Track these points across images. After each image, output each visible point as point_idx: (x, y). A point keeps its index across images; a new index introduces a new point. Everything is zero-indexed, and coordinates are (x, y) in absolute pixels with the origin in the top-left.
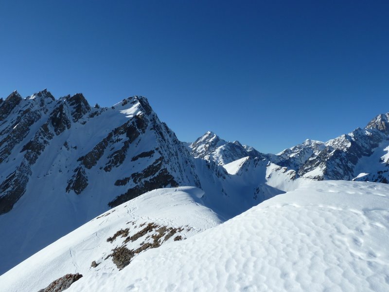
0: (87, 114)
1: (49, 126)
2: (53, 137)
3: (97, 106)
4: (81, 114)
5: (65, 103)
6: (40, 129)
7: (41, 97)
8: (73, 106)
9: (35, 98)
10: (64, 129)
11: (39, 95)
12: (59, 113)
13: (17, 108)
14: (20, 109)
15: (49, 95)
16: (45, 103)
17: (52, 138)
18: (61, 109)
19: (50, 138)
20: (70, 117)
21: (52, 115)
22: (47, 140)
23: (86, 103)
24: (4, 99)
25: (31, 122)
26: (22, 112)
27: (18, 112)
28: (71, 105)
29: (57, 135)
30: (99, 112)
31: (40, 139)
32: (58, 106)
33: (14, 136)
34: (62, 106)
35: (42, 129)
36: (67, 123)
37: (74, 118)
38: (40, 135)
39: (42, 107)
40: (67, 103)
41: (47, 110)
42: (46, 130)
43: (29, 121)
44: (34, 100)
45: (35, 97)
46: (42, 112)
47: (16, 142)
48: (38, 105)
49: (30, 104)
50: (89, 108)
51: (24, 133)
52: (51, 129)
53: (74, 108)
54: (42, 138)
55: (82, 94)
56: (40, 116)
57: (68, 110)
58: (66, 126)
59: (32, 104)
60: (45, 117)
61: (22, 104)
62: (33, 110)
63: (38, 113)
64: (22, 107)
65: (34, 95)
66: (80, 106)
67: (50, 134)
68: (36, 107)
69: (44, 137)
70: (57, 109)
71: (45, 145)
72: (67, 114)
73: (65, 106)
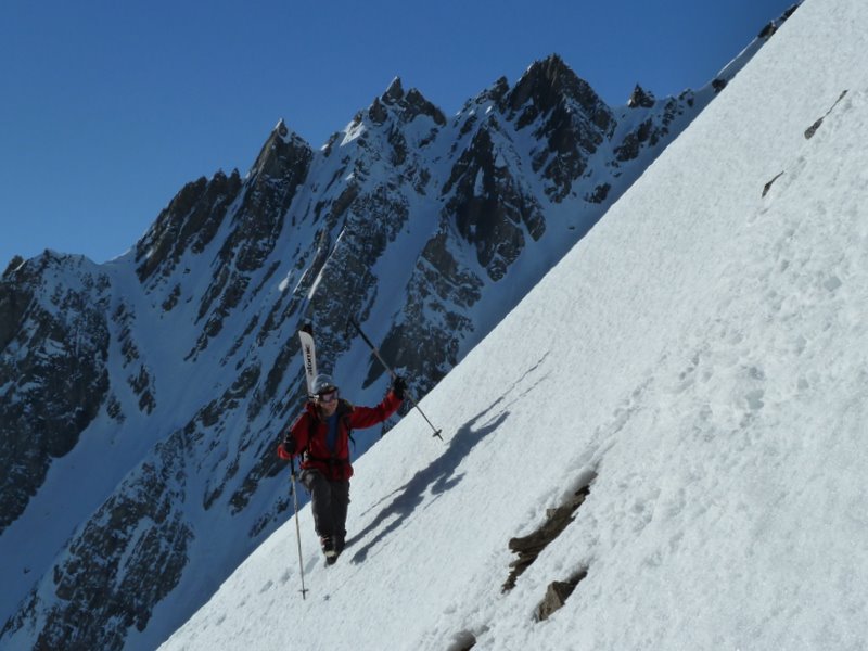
0: (605, 150)
1: (451, 246)
2: (482, 290)
3: (641, 99)
4: (576, 156)
5: (493, 123)
6: (420, 266)
7: (387, 124)
8: (531, 128)
9: (365, 135)
10: (518, 242)
11: (377, 114)
12: (480, 174)
13: (304, 199)
14: (316, 198)
15: (416, 104)
16: (409, 145)
17: (477, 297)
18: (481, 152)
19: (470, 296)
20: (532, 183)
21: (452, 193)
22: (458, 310)
23: (588, 98)
24: (245, 176)
25: (373, 245)
26: (328, 210)
27: (312, 215)
28: (522, 123)
29: (495, 276)
30: (658, 123)
31: (428, 313)
32: (467, 143)
33: (324, 322)
34: (483, 140)
35: (427, 264)
36: (526, 213)
37: (551, 183)
38: (425, 293)
39: (402, 168)
40: (500, 118)
41: (425, 177)
42: (445, 262)
43: (364, 241)
44: (360, 142)
45: (360, 129)
46: (408, 188)
47: (337, 347)
48: (384, 162)
49: (351, 165)
50: (603, 118)
51: (356, 301)
52: (464, 256)
53: (539, 134)
54: (435, 306)
55: (556, 59)
56: (401, 211)
57: (514, 151)
58: (522, 225)
59: (359, 164)
60: (425, 209)
61: (319, 173)
62: (368, 188)
63: (392, 195)
64: (320, 186)
65: (358, 120)
66: (561, 119)
67: (460, 279)
68: (380, 173)
69: (444, 297)
70: (466, 156)
71: (456, 334)
72: (514, 171)
73: (496, 139)
